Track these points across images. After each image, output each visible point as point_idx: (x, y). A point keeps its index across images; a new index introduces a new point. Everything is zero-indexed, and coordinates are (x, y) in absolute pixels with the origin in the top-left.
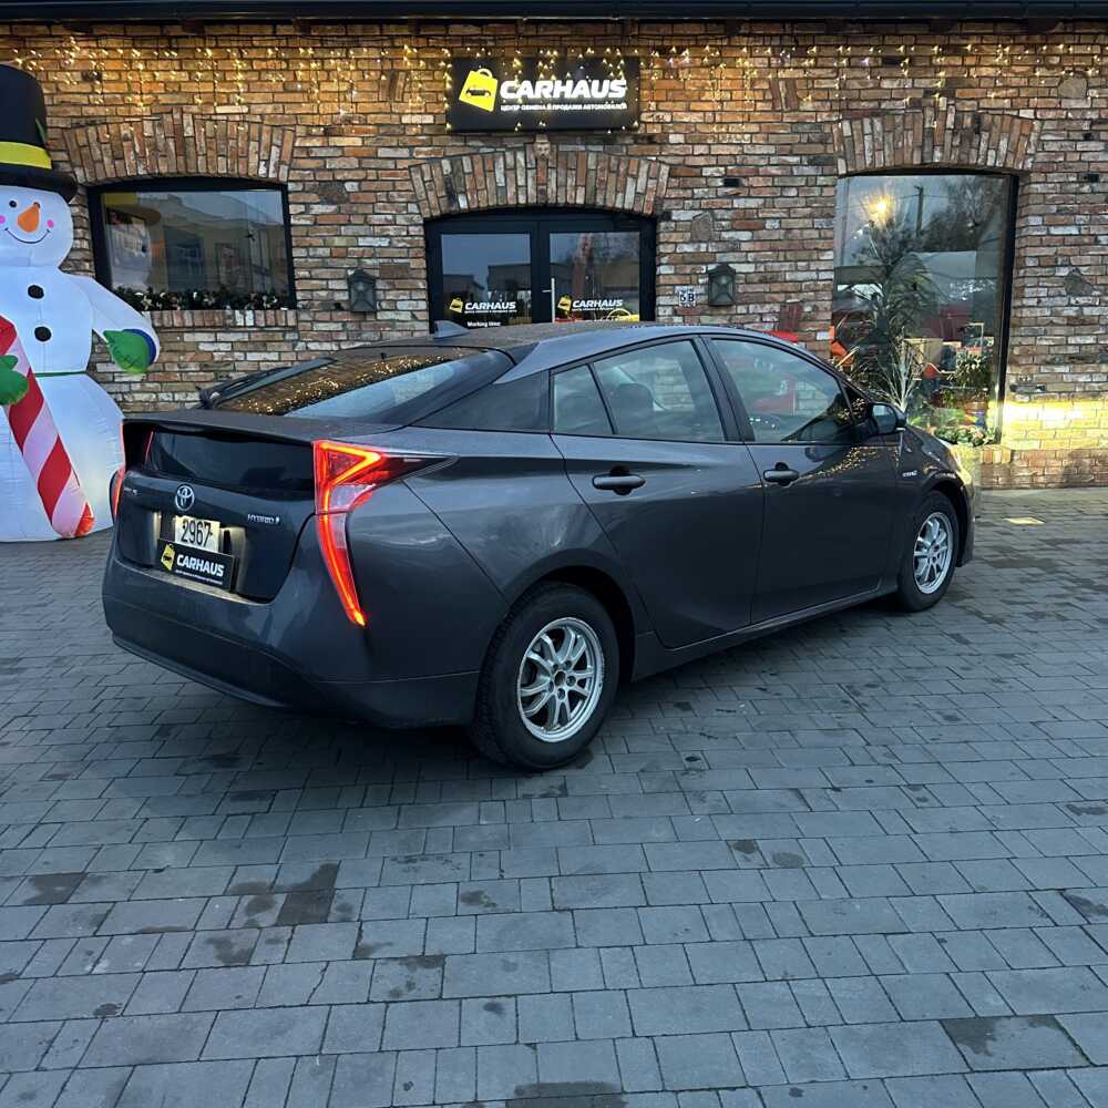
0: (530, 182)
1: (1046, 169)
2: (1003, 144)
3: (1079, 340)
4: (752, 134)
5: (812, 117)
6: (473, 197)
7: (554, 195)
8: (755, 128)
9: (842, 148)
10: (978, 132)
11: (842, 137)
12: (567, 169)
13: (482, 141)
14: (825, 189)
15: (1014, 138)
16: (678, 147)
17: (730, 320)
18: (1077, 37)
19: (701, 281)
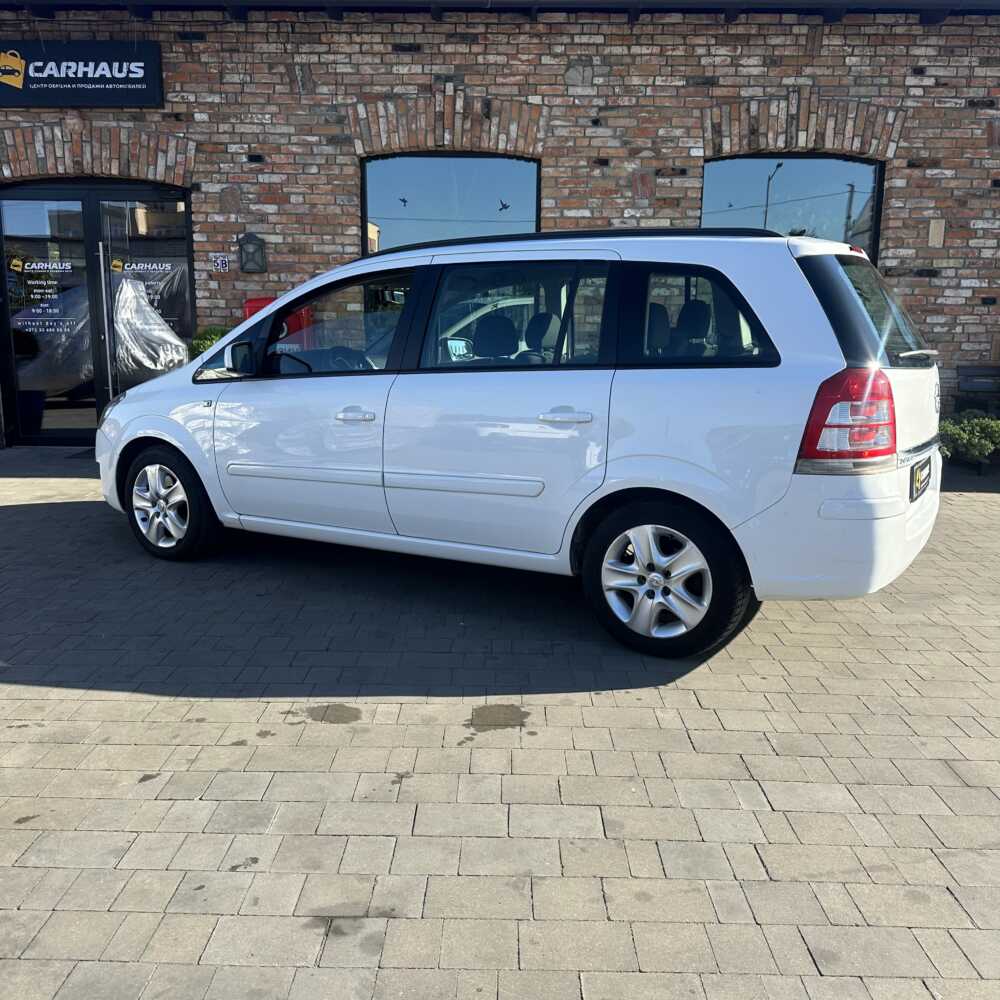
0: (67, 154)
1: (558, 152)
2: (513, 128)
4: (273, 115)
5: (328, 100)
6: (15, 167)
7: (90, 165)
8: (274, 109)
9: (358, 129)
10: (488, 116)
11: (357, 119)
12: (101, 144)
13: (21, 116)
14: (345, 168)
15: (524, 123)
16: (203, 125)
17: (263, 287)
18: (579, 26)
19: (233, 249)
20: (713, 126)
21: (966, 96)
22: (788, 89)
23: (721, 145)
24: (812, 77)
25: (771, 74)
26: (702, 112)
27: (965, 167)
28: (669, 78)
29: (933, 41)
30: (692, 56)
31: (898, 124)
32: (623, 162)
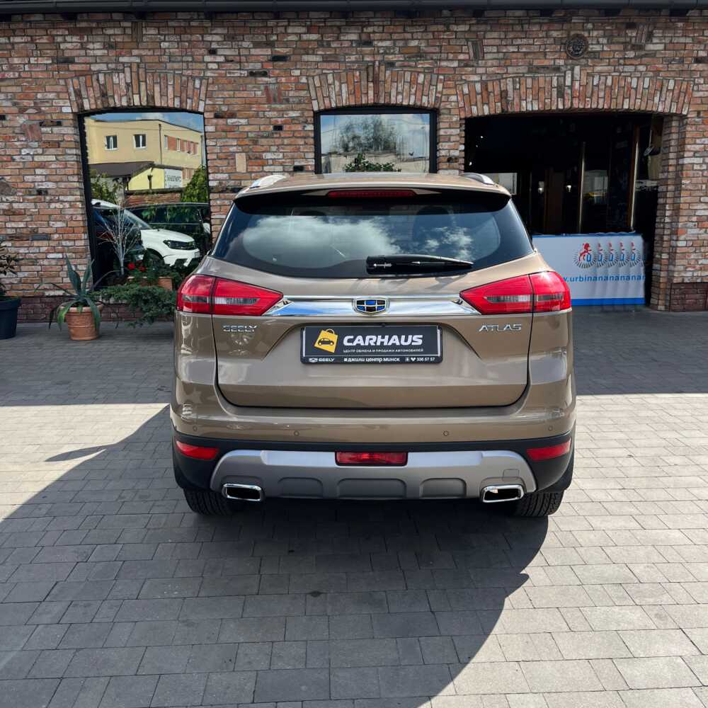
3: (14, 225)
20: (75, 91)
21: (247, 68)
22: (124, 65)
23: (82, 105)
24: (140, 56)
25: (110, 55)
26: (66, 82)
27: (253, 117)
28: (40, 58)
29: (219, 31)
30: (54, 43)
31: (203, 88)
32: (16, 116)
